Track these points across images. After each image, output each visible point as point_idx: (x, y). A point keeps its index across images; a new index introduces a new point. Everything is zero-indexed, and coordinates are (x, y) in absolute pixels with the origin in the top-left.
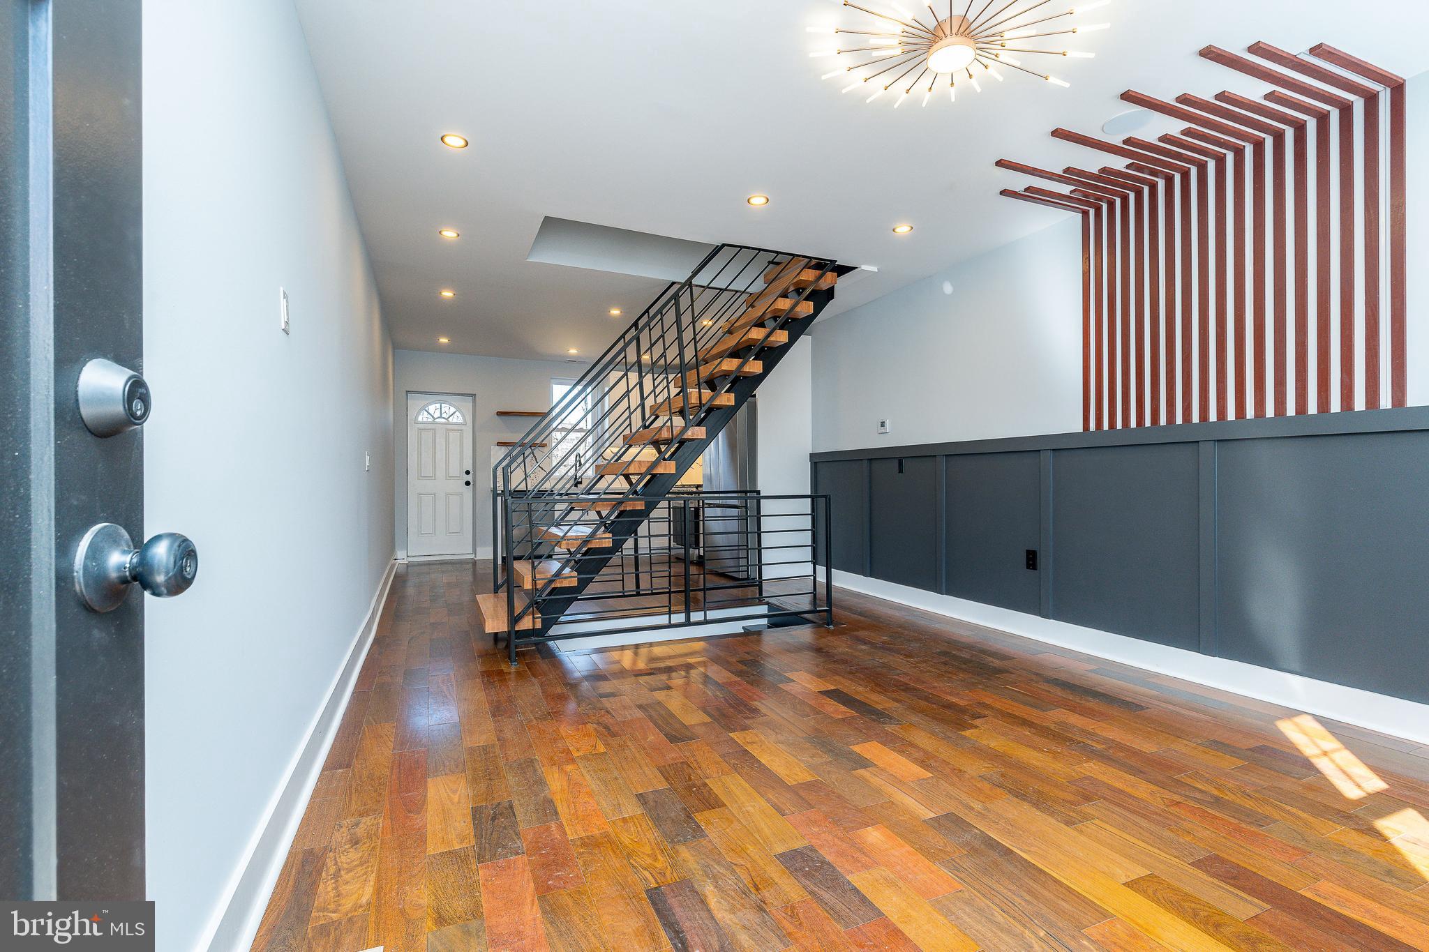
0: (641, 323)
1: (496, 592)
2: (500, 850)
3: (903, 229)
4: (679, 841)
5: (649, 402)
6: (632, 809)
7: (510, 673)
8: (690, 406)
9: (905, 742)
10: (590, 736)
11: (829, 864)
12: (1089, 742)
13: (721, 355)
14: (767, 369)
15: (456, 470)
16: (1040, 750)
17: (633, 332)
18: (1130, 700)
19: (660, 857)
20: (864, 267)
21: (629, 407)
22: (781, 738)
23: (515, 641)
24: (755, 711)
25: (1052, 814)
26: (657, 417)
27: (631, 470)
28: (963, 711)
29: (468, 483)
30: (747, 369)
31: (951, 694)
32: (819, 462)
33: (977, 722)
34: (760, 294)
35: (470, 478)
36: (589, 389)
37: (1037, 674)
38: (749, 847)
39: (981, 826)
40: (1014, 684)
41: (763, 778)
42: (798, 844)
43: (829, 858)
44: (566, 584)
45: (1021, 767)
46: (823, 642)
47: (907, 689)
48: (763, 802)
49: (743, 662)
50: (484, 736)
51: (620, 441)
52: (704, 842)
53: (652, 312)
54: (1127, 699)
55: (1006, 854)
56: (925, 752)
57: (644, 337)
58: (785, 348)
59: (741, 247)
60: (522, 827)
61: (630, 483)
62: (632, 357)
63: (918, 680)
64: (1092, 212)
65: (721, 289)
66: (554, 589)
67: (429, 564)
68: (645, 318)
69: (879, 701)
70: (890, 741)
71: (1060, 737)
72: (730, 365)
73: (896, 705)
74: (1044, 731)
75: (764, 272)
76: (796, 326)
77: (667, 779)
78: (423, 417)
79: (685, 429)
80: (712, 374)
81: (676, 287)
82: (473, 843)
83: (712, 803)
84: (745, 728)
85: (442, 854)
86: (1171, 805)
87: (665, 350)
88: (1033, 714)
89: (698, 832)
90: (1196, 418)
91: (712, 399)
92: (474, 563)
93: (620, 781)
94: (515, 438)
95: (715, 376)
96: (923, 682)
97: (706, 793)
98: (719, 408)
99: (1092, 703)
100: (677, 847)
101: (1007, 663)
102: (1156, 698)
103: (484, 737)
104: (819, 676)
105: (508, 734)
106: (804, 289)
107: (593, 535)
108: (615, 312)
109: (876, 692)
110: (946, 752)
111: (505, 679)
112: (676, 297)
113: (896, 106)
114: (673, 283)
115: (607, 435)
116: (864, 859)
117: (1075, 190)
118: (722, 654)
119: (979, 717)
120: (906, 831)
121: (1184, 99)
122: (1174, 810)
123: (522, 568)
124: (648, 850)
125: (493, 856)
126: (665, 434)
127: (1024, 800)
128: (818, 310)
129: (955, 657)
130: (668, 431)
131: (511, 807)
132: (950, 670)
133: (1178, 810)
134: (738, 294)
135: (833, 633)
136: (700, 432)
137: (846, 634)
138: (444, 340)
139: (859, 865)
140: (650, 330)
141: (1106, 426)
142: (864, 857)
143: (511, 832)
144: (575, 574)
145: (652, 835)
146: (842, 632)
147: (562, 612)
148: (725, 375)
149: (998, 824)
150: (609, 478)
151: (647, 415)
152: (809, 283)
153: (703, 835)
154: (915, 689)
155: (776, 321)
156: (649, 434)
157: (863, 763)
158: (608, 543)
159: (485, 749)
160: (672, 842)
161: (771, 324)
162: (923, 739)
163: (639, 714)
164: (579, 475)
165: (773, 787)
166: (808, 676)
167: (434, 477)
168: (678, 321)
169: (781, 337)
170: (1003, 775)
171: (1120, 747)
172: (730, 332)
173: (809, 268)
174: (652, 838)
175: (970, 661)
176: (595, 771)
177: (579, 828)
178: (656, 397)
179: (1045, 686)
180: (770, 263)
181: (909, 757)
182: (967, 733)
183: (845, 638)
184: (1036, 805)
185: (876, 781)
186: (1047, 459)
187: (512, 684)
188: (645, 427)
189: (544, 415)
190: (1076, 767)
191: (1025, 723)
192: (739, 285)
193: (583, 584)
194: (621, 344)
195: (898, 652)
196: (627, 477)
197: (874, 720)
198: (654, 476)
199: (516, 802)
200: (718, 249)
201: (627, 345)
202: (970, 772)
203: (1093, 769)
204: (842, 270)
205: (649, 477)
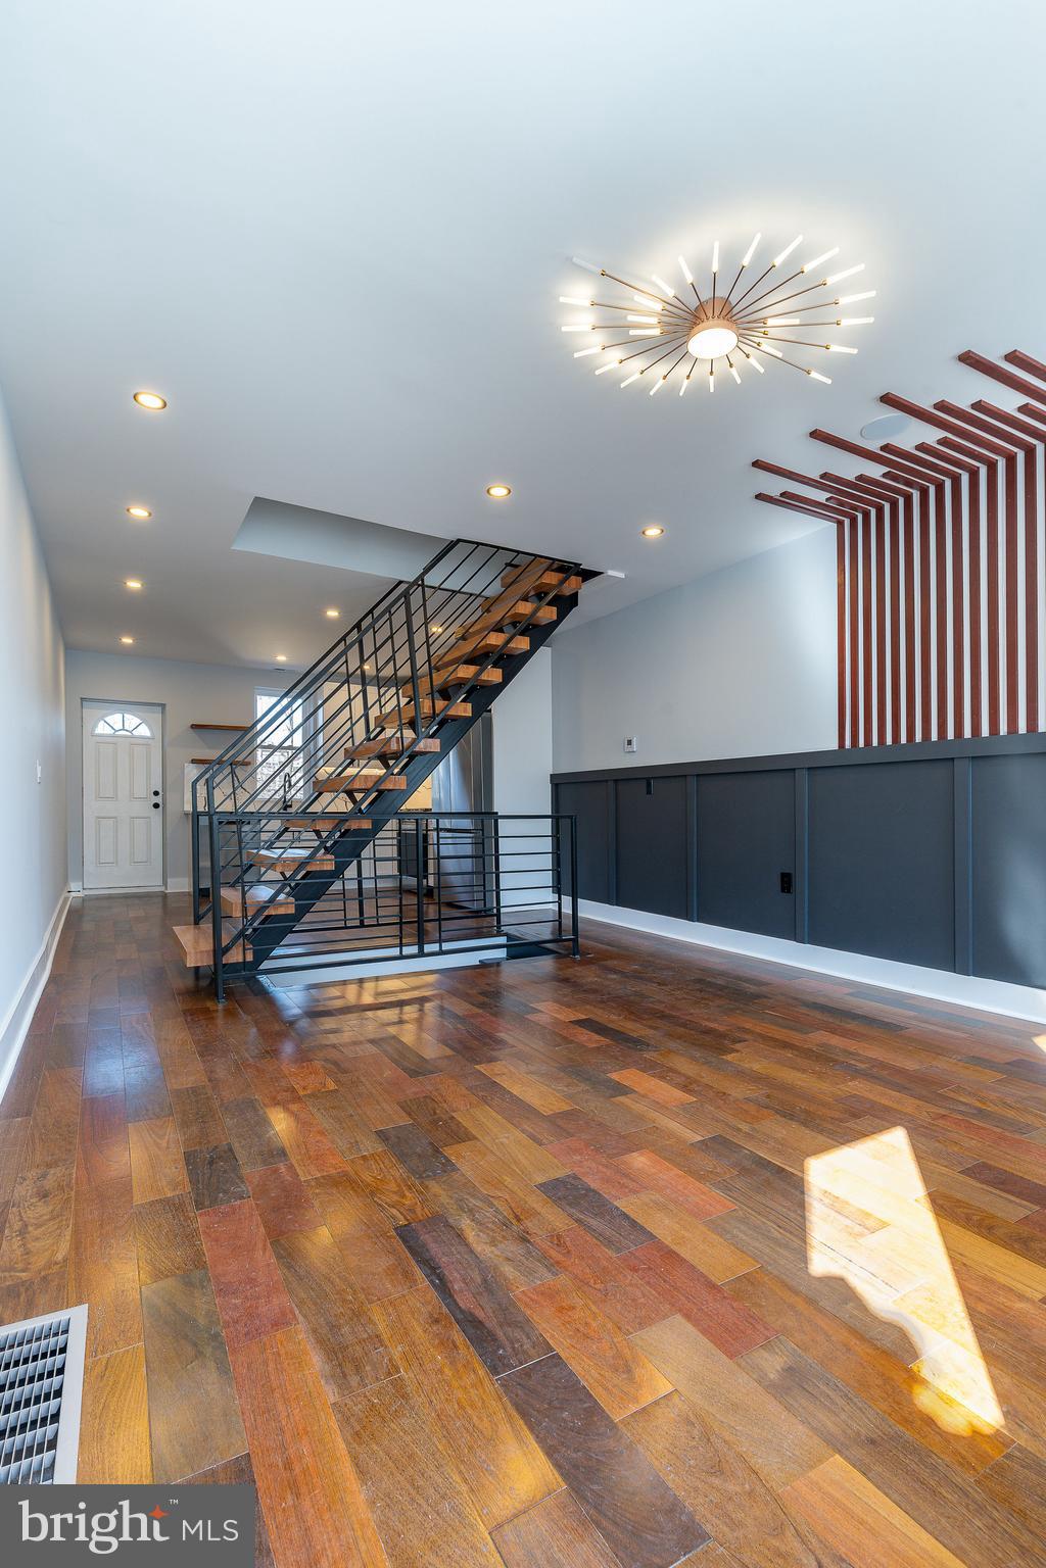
0: (364, 625)
1: (196, 923)
2: (221, 1195)
3: (653, 532)
4: (428, 1176)
5: (374, 713)
6: (371, 1146)
7: (217, 1011)
8: (423, 716)
9: (665, 1069)
10: (316, 1073)
11: (593, 1191)
12: (853, 1062)
13: (457, 661)
14: (508, 678)
15: (142, 789)
16: (804, 1071)
17: (355, 635)
18: (890, 1021)
19: (407, 1194)
20: (611, 573)
21: (351, 718)
22: (533, 1068)
23: (221, 977)
24: (501, 1042)
25: (821, 1132)
26: (383, 729)
27: (357, 785)
28: (723, 1036)
29: (156, 806)
30: (484, 677)
31: (708, 1020)
32: (561, 784)
33: (738, 1046)
34: (497, 599)
35: (158, 799)
36: (300, 701)
37: (796, 999)
38: (506, 1178)
39: (750, 1146)
40: (772, 1008)
41: (518, 1111)
42: (560, 1174)
43: (593, 1186)
44: (281, 911)
45: (785, 1088)
46: (569, 972)
47: (663, 1016)
48: (517, 1133)
49: (484, 994)
50: (192, 1075)
51: (341, 755)
52: (456, 1176)
53: (377, 612)
54: (886, 1020)
55: (778, 1172)
56: (688, 1078)
57: (368, 640)
58: (526, 657)
59: (478, 544)
60: (246, 1171)
61: (354, 801)
62: (354, 663)
63: (673, 1007)
64: (847, 522)
65: (454, 591)
66: (268, 917)
67: (110, 897)
68: (369, 620)
69: (634, 1028)
70: (649, 1067)
71: (823, 1058)
72: (466, 672)
73: (652, 1032)
74: (807, 1053)
75: (502, 574)
76: (539, 634)
77: (410, 1114)
78: (102, 729)
79: (414, 742)
80: (446, 682)
81: (403, 587)
82: (188, 1189)
83: (460, 1136)
84: (491, 1060)
85: (152, 1203)
86: (938, 1119)
87: (394, 652)
88: (795, 1037)
89: (448, 1166)
90: (951, 735)
91: (446, 708)
92: (165, 896)
93: (356, 1118)
94: (214, 754)
95: (450, 684)
96: (679, 1009)
97: (454, 1128)
98: (454, 719)
99: (851, 1025)
100: (427, 1183)
101: (764, 989)
102: (915, 1018)
103: (193, 1078)
104: (569, 1006)
105: (221, 1073)
106: (546, 594)
107: (312, 856)
108: (332, 613)
109: (630, 1019)
110: (707, 1076)
111: (213, 1018)
112: (406, 595)
113: (652, 393)
114: (401, 582)
115: (320, 753)
116: (631, 1185)
117: (831, 498)
118: (460, 986)
119: (740, 1042)
120: (675, 1154)
121: (942, 406)
122: (941, 1122)
123: (230, 895)
124: (393, 1187)
125: (214, 1201)
126: (394, 746)
127: (792, 1119)
128: (561, 616)
129: (710, 984)
130: (398, 743)
131: (231, 1150)
132: (706, 996)
133: (944, 1122)
134: (473, 598)
135: (581, 963)
136: (434, 745)
137: (593, 964)
138: (127, 641)
139: (627, 1190)
140: (375, 633)
141: (861, 744)
142: (632, 1182)
143: (232, 1175)
144: (292, 899)
145: (398, 1172)
146: (590, 962)
147: (277, 943)
148: (460, 684)
149: (767, 1143)
150: (327, 797)
151: (372, 727)
152: (551, 587)
153: (455, 1169)
154: (674, 1017)
155: (515, 627)
156: (376, 747)
157: (621, 1089)
158: (330, 866)
159: (195, 1091)
160: (421, 1177)
161: (510, 631)
162: (684, 1065)
163: (372, 1049)
164: (288, 798)
165: (527, 1118)
166: (556, 1006)
167: (114, 798)
168: (409, 622)
169: (522, 644)
170: (768, 1096)
171: (883, 1066)
172: (463, 638)
173: (552, 571)
174: (398, 1175)
175: (727, 988)
176: (325, 1109)
177: (312, 1168)
178: (381, 707)
179: (804, 1010)
180: (507, 565)
181: (670, 1082)
182: (729, 1057)
183: (593, 967)
184: (804, 1124)
185: (638, 1107)
186: (803, 778)
187: (220, 1021)
188: (369, 739)
189: (246, 730)
190: (841, 1086)
191: (786, 1045)
192: (474, 587)
193: (302, 911)
194: (342, 647)
195: (650, 980)
196: (350, 793)
197: (629, 1048)
198: (381, 793)
199: (237, 1145)
200: (452, 545)
201: (348, 648)
202: (734, 1094)
203: (858, 1087)
204: (588, 575)
205: (375, 794)
